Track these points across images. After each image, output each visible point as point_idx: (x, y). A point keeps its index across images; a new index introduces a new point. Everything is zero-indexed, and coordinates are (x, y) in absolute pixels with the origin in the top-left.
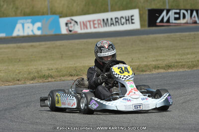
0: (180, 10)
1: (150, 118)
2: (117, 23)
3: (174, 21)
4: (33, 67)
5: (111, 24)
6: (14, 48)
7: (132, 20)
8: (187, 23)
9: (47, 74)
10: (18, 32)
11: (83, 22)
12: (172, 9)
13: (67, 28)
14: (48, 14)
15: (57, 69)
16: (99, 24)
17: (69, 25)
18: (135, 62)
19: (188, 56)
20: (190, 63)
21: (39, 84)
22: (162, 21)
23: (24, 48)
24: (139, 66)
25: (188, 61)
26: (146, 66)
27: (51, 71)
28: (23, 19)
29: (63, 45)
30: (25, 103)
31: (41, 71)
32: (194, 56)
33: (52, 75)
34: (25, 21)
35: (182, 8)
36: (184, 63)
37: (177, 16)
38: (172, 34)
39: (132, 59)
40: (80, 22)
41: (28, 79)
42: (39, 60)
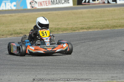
2: (60, 3)
3: (92, 2)
4: (11, 28)
5: (56, 3)
7: (68, 1)
8: (99, 3)
9: (19, 32)
11: (40, 2)
15: (25, 29)
16: (49, 3)
17: (32, 4)
19: (100, 22)
20: (101, 26)
21: (15, 38)
22: (85, 2)
23: (6, 17)
24: (72, 28)
26: (76, 28)
27: (22, 30)
29: (28, 16)
31: (16, 30)
32: (103, 22)
33: (22, 32)
34: (6, 1)
36: (98, 26)
38: (91, 9)
39: (68, 24)
40: (38, 2)
41: (8, 35)
42: (15, 24)
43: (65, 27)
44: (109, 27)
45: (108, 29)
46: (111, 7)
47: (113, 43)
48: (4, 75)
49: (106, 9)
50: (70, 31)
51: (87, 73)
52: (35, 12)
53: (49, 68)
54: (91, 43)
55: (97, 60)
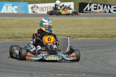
0: (97, 4)
3: (93, 11)
8: (101, 12)
9: (18, 36)
11: (42, 8)
12: (93, 3)
13: (32, 10)
14: (22, 2)
15: (24, 33)
16: (50, 9)
17: (34, 9)
18: (69, 32)
19: (99, 31)
20: (100, 35)
21: (13, 41)
22: (87, 10)
24: (71, 35)
25: (99, 34)
26: (75, 35)
27: (20, 34)
28: (7, 3)
29: (29, 20)
30: (4, 51)
31: (14, 34)
32: (102, 31)
33: (21, 36)
34: (8, 4)
35: (99, 3)
36: (97, 35)
37: (95, 7)
38: (92, 18)
40: (40, 8)
41: (7, 38)
42: (14, 27)
43: (64, 33)
44: (107, 36)
45: (106, 39)
46: (112, 17)
49: (107, 18)
52: (36, 17)
54: (88, 51)
55: (93, 69)
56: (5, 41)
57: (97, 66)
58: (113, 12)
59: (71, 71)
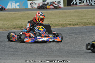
1: (66, 47)
3: (79, 4)
4: (15, 23)
6: (7, 14)
7: (60, 3)
8: (84, 5)
9: (21, 26)
10: (9, 7)
11: (38, 3)
13: (31, 6)
15: (25, 24)
17: (32, 4)
19: (84, 20)
20: (85, 23)
21: (17, 31)
22: (73, 4)
23: (11, 14)
24: (62, 24)
25: (84, 22)
26: (65, 24)
27: (23, 25)
28: (11, 1)
29: (29, 13)
31: (18, 25)
32: (86, 20)
33: (23, 27)
36: (82, 23)
37: (80, 2)
38: (77, 10)
39: (59, 21)
40: (37, 3)
41: (12, 28)
42: (18, 20)
43: (57, 23)
44: (91, 24)
45: (90, 26)
46: (93, 8)
47: (93, 37)
48: (7, 59)
49: (89, 9)
50: (60, 26)
51: (72, 60)
52: (34, 11)
53: (43, 55)
54: (76, 36)
55: (81, 50)
56: (11, 31)
57: (84, 47)
58: (94, 5)
59: (64, 52)
